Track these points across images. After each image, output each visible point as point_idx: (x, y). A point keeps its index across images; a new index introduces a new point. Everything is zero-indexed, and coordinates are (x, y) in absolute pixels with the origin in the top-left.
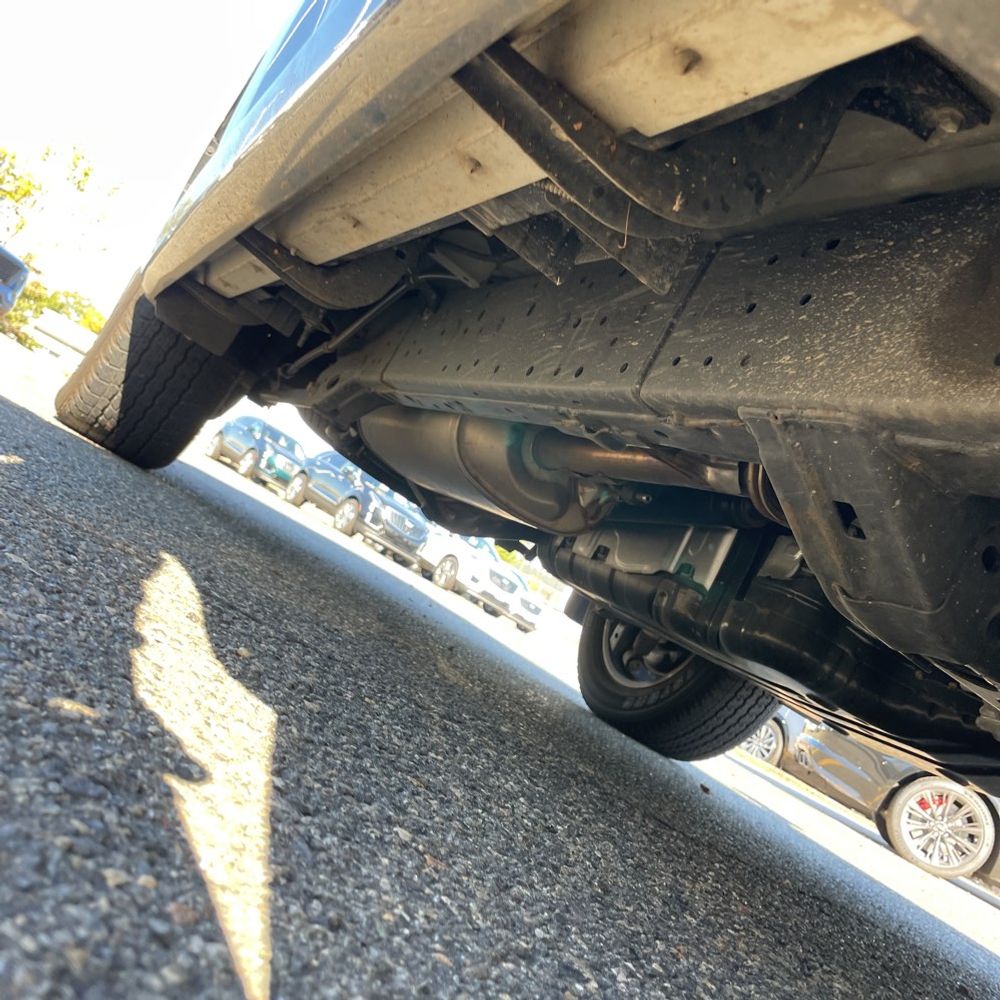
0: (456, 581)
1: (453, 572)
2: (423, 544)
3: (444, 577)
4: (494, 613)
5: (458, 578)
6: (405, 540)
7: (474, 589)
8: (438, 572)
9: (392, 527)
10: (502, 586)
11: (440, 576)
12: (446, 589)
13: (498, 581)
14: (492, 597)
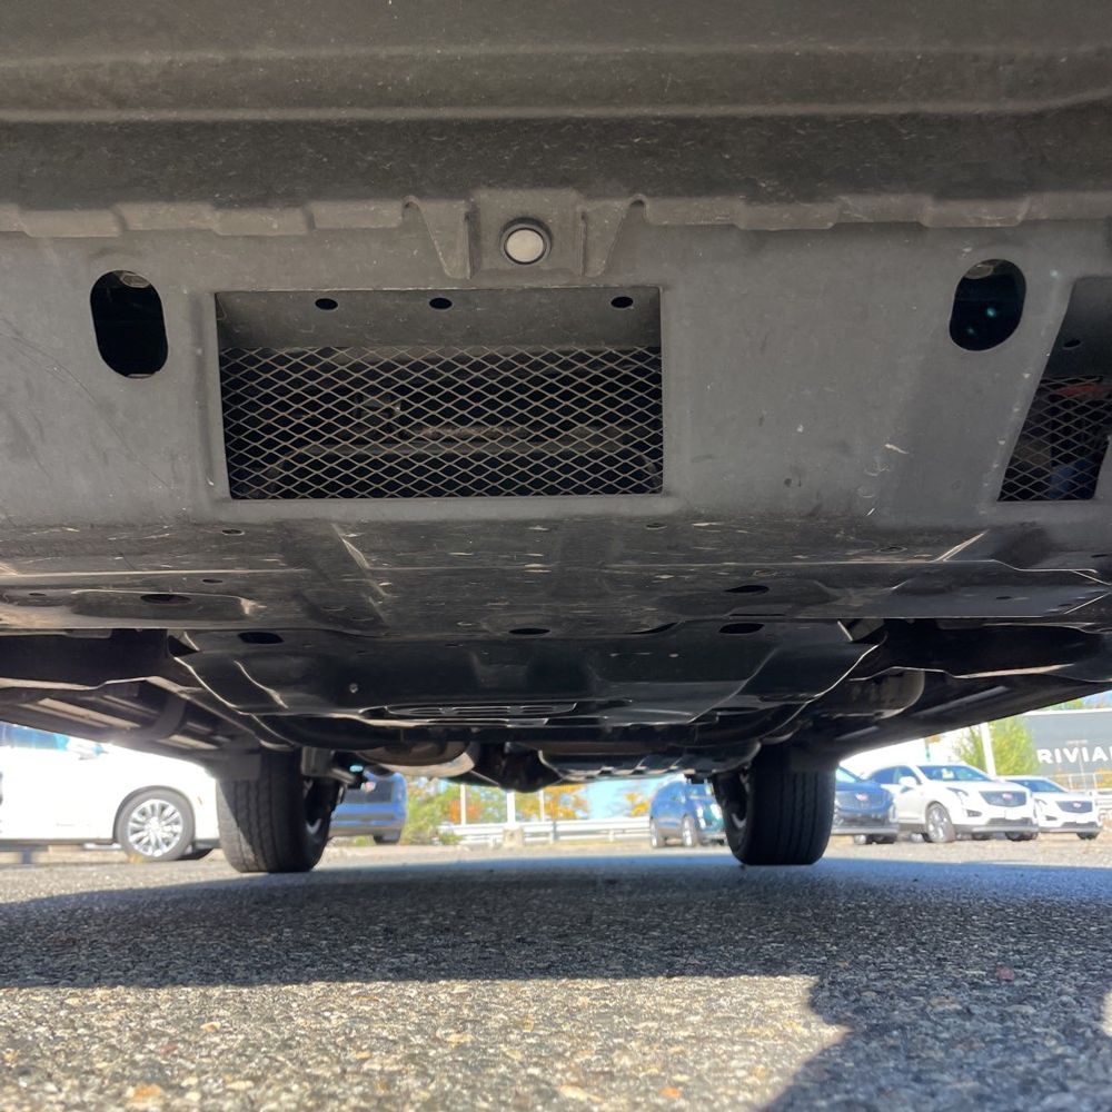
0: (955, 826)
1: (945, 820)
2: (891, 809)
3: (940, 831)
4: (1023, 837)
5: (955, 822)
6: (873, 816)
7: (979, 823)
8: (931, 828)
9: (846, 811)
10: (1007, 803)
11: (937, 832)
12: (950, 841)
13: (999, 800)
14: (1004, 821)
